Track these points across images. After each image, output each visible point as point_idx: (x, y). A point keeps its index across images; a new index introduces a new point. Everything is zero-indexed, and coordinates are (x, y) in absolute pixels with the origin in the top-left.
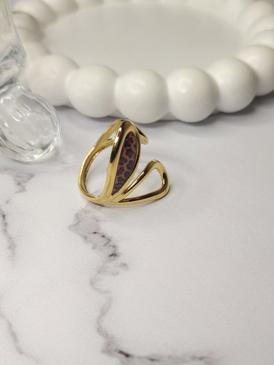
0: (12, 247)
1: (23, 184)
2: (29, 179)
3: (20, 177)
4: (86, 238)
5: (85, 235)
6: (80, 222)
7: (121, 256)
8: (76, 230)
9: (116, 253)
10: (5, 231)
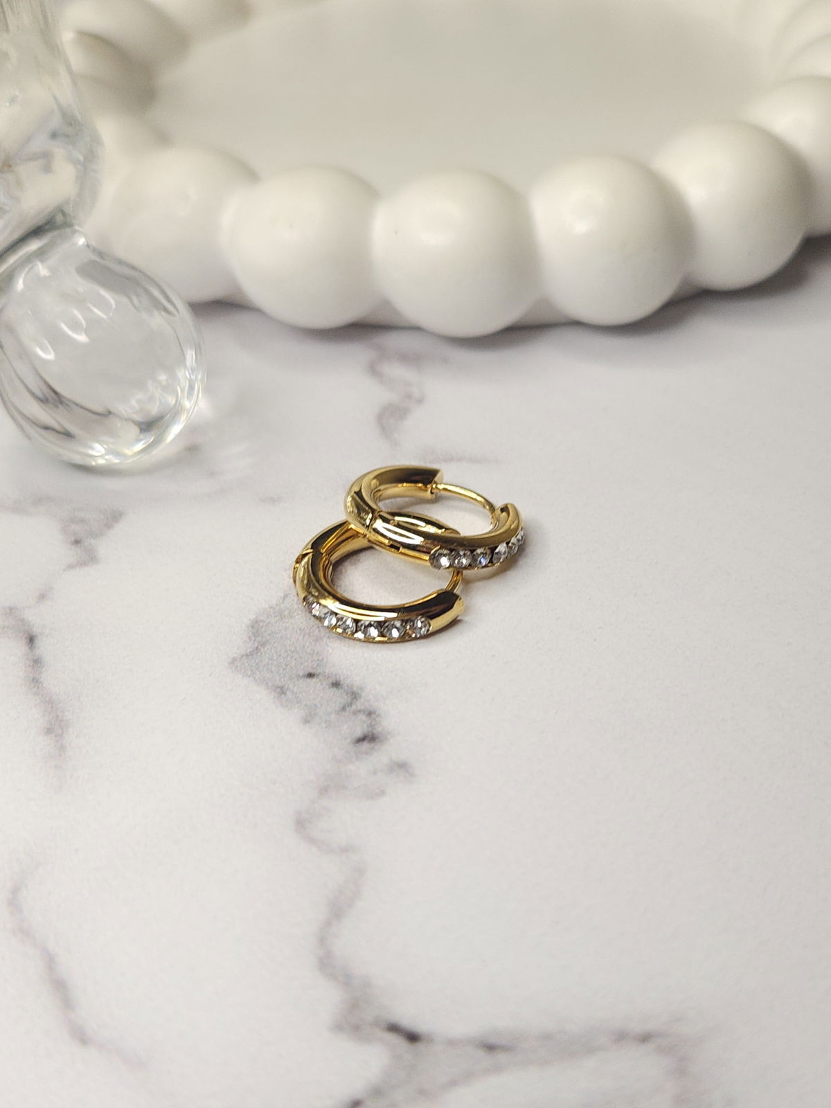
1: (89, 541)
2: (109, 527)
3: (81, 521)
4: (282, 691)
5: (280, 684)
6: (263, 645)
7: (391, 741)
8: (251, 670)
9: (375, 732)
10: (35, 682)
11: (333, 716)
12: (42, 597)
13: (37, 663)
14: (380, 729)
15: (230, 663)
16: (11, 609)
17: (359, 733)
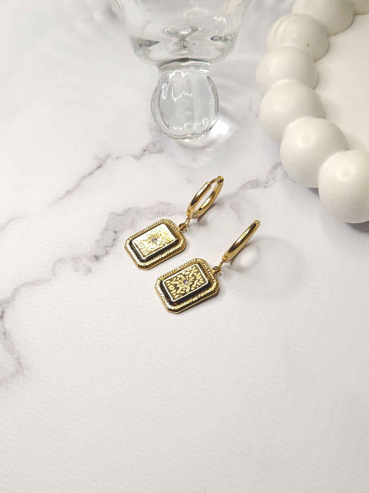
0: (69, 193)
1: (147, 152)
2: (155, 153)
3: (154, 145)
4: (106, 229)
5: (108, 228)
6: (123, 215)
7: (98, 263)
8: (111, 219)
9: (100, 257)
10: (84, 178)
11: (102, 246)
12: (118, 158)
13: (91, 173)
14: (102, 258)
15: (112, 213)
16: (110, 155)
17: (98, 255)
